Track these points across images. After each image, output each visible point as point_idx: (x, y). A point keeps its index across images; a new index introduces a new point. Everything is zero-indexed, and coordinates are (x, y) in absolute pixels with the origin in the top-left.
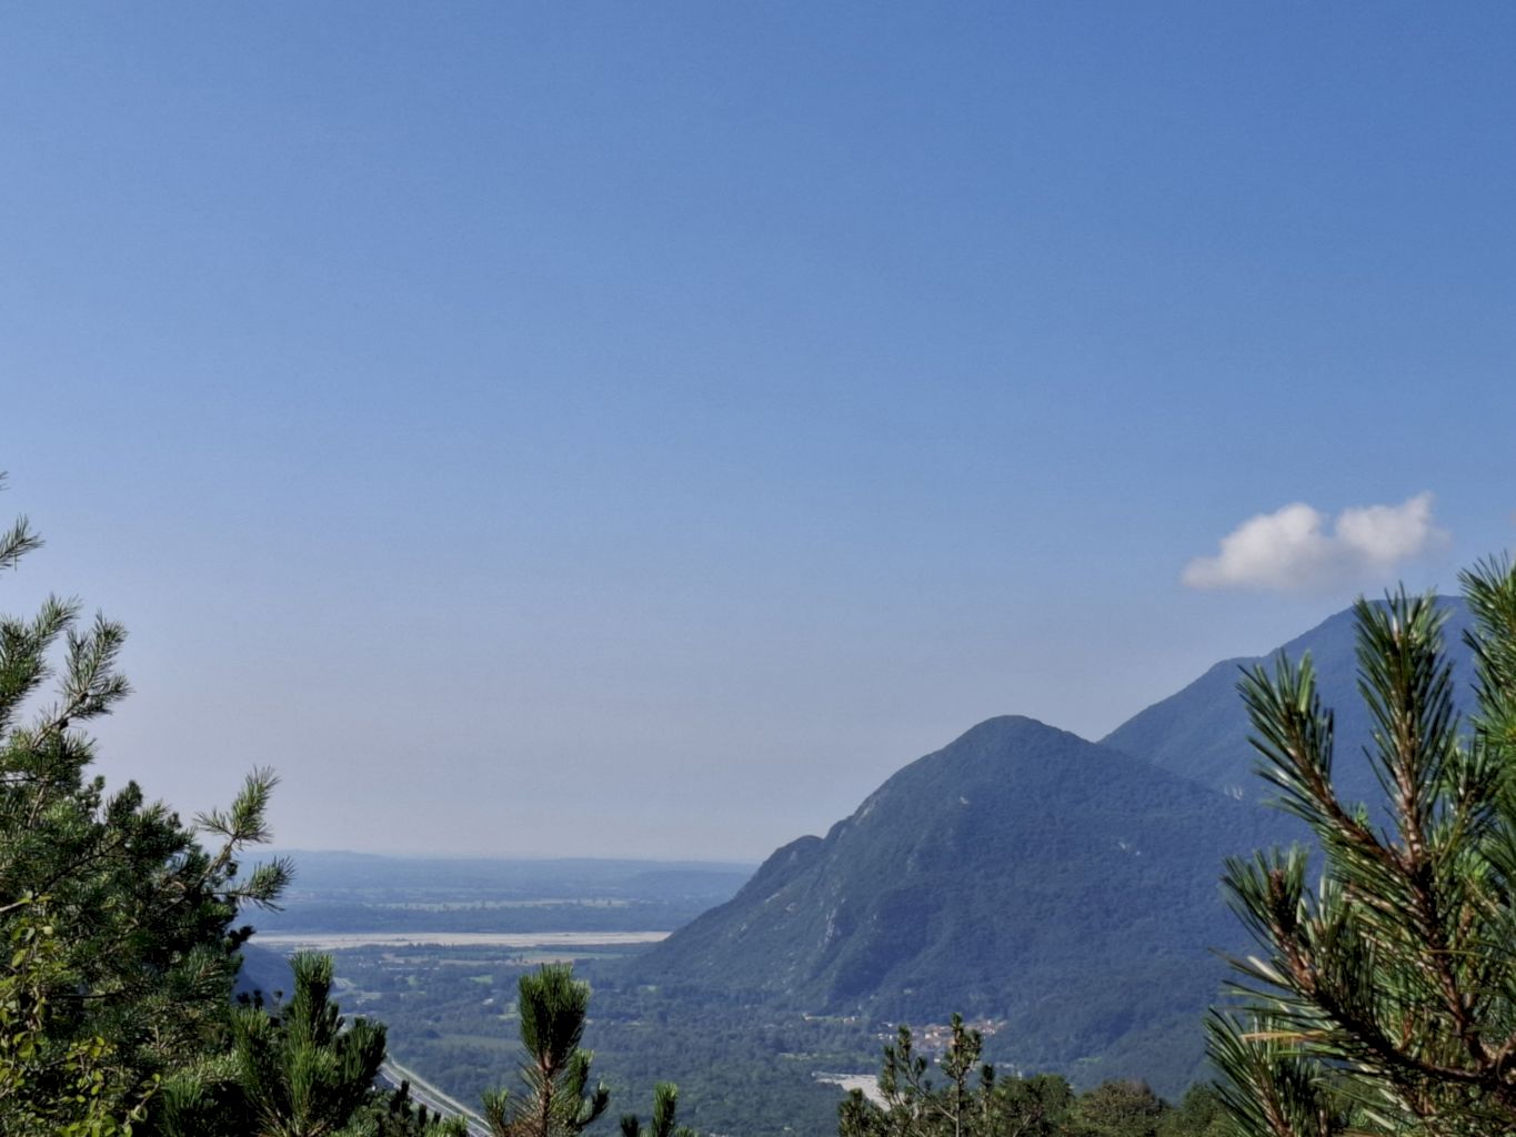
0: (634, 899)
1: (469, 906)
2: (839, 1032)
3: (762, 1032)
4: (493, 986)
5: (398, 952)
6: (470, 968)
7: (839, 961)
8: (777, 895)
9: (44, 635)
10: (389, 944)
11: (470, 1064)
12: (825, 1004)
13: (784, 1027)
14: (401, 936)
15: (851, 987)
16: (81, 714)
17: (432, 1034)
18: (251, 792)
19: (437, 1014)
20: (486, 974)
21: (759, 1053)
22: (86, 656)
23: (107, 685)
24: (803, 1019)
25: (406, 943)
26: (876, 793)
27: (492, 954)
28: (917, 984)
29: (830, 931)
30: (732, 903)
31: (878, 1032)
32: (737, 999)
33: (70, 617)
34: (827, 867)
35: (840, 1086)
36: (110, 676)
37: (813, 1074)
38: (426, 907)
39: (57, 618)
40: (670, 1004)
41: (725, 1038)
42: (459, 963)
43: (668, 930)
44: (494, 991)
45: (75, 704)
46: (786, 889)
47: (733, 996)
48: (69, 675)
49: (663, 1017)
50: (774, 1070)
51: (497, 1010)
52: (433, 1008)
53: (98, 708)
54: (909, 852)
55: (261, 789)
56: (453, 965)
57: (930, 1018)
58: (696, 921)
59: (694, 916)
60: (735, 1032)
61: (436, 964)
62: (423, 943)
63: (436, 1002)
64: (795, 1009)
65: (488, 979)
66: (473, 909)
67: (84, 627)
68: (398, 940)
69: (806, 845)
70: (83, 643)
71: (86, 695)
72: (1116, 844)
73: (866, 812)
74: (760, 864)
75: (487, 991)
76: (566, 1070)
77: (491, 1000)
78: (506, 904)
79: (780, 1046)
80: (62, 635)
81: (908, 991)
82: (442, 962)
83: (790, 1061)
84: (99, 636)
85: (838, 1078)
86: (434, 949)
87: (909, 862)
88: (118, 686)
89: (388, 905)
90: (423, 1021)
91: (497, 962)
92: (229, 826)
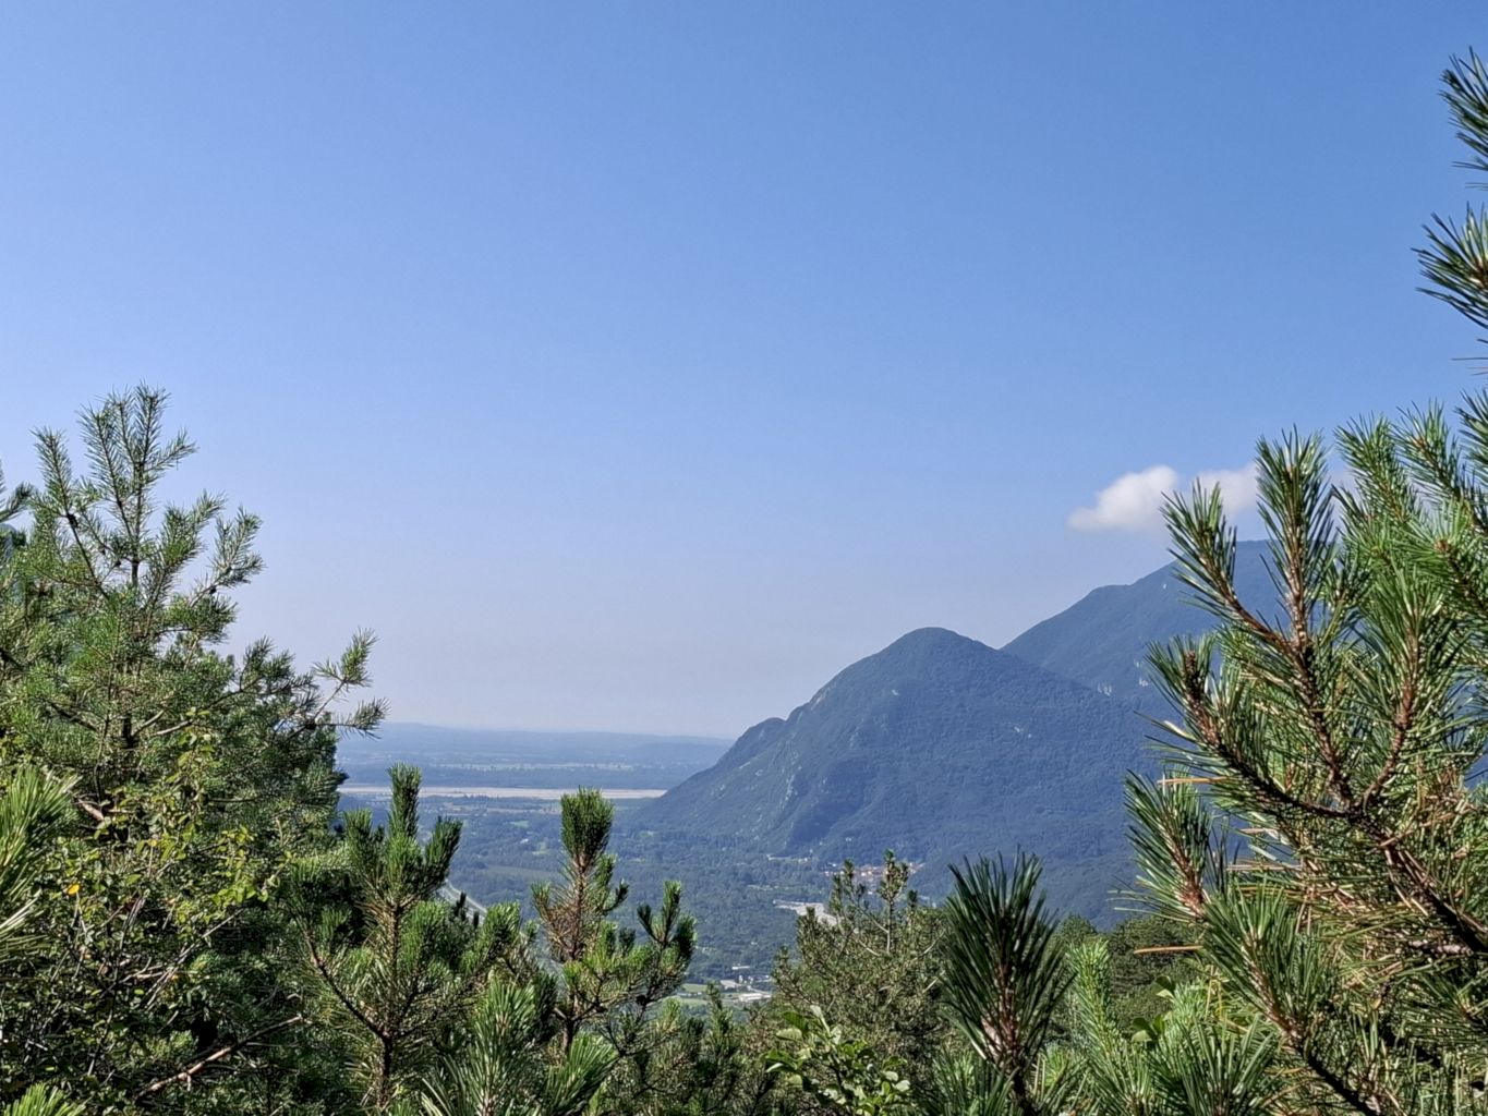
0: (637, 765)
1: (511, 767)
2: (795, 869)
3: (735, 868)
4: (528, 830)
5: (455, 801)
6: (511, 815)
7: (795, 815)
8: (749, 763)
9: (199, 521)
10: (449, 795)
11: (509, 889)
12: (784, 848)
13: (752, 866)
14: (458, 789)
15: (804, 836)
16: (225, 583)
17: (481, 866)
18: (356, 648)
19: (484, 850)
20: (523, 819)
21: (732, 884)
22: (230, 539)
23: (246, 562)
24: (767, 859)
25: (462, 795)
26: (828, 685)
27: (527, 804)
28: (856, 834)
29: (789, 792)
30: (714, 768)
31: (825, 870)
32: (717, 843)
33: (218, 508)
34: (788, 742)
35: (795, 911)
36: (248, 555)
37: (774, 902)
38: (478, 767)
39: (209, 509)
40: (664, 846)
41: (707, 872)
42: (501, 811)
43: (662, 789)
44: (528, 833)
45: (221, 575)
46: (755, 758)
47: (713, 840)
48: (217, 553)
49: (659, 855)
50: (744, 898)
51: (531, 847)
52: (483, 845)
53: (239, 578)
54: (851, 731)
55: (364, 645)
56: (498, 813)
57: (866, 860)
58: (685, 783)
59: (684, 779)
60: (714, 868)
61: (485, 811)
62: (475, 795)
63: (485, 841)
64: (761, 852)
65: (524, 824)
66: (514, 769)
67: (229, 516)
68: (456, 793)
69: (772, 725)
70: (228, 529)
71: (230, 569)
72: (1012, 728)
73: (818, 700)
74: (736, 739)
75: (524, 834)
76: (597, 867)
77: (526, 840)
78: (539, 766)
79: (749, 879)
80: (213, 521)
81: (849, 839)
82: (489, 810)
83: (756, 891)
84: (240, 523)
85: (794, 905)
86: (483, 799)
87: (852, 739)
88: (255, 563)
89: (449, 766)
90: (474, 855)
91: (532, 811)
92: (339, 673)
